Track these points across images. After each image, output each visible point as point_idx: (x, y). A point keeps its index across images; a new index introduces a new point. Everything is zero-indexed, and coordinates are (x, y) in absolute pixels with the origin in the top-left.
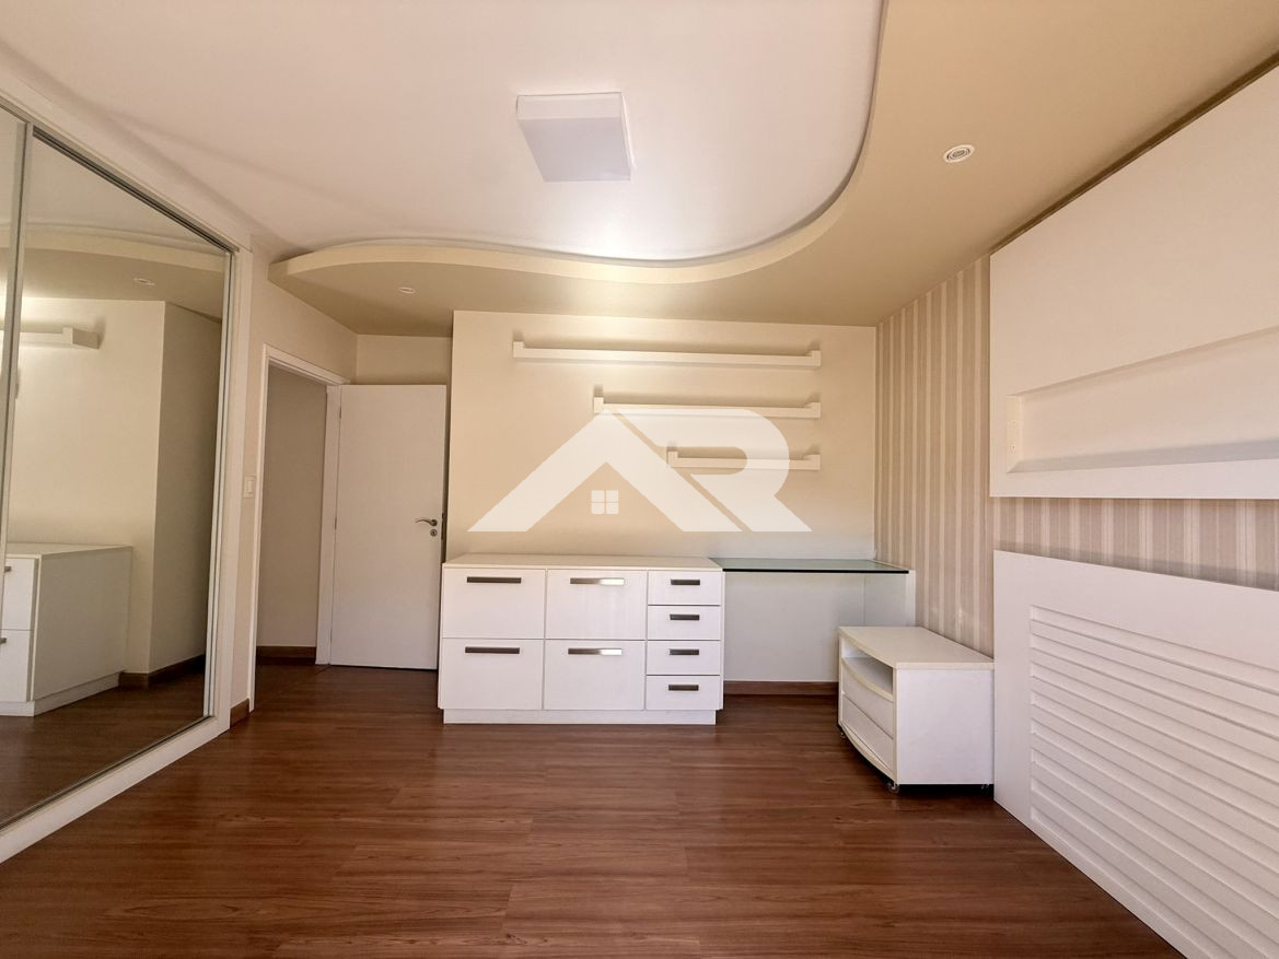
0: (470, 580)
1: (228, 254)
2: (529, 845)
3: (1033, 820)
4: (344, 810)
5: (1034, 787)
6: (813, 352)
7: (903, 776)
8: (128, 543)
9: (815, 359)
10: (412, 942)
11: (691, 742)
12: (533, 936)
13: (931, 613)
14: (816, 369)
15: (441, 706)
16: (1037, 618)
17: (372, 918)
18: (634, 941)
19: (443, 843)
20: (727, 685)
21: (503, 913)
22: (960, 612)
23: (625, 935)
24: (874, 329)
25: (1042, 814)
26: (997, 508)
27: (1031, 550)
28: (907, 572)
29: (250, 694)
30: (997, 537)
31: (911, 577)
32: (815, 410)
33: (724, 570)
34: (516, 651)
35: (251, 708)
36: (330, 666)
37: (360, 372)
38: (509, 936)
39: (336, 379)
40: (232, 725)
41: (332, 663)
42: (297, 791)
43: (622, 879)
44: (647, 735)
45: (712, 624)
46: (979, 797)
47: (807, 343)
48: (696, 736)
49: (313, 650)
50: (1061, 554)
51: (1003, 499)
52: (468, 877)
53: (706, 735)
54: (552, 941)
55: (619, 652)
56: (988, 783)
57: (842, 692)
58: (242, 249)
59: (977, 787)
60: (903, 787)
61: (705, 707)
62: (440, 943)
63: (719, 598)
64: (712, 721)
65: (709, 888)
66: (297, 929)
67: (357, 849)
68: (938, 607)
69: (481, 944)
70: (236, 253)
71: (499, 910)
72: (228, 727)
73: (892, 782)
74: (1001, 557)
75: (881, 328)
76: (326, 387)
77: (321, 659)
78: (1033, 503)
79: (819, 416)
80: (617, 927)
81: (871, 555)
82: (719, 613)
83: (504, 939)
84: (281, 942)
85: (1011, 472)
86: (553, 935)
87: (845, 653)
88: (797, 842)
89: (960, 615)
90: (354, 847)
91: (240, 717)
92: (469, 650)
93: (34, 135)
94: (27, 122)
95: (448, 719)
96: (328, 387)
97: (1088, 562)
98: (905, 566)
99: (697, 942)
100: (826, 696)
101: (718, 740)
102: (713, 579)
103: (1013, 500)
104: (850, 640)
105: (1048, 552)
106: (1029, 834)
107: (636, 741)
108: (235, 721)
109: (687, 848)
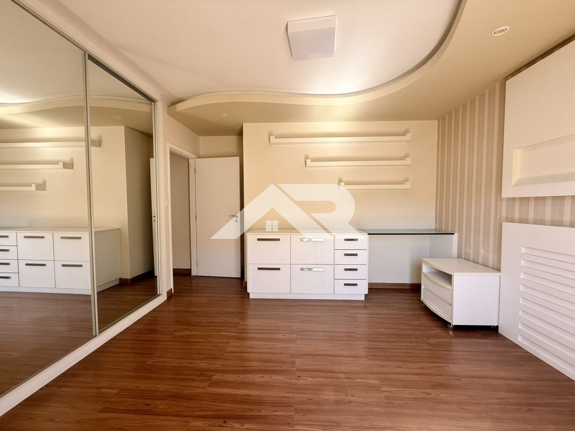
0: (259, 240)
1: (153, 103)
2: (297, 344)
3: (520, 341)
4: (220, 330)
5: (520, 327)
6: (408, 134)
7: (455, 322)
8: (117, 227)
9: (409, 137)
10: (262, 377)
11: (354, 307)
12: (310, 377)
13: (465, 252)
14: (408, 142)
15: (249, 291)
16: (525, 252)
17: (244, 368)
18: (350, 380)
19: (263, 343)
20: (369, 284)
21: (295, 369)
22: (482, 251)
23: (346, 378)
24: (437, 121)
25: (524, 338)
26: (504, 202)
27: (523, 221)
28: (454, 234)
29: (172, 287)
30: (504, 215)
31: (456, 236)
32: (408, 161)
33: (368, 234)
34: (279, 269)
35: (173, 292)
36: (197, 276)
37: (201, 153)
38: (299, 377)
39: (193, 156)
40: (168, 298)
41: (198, 275)
42: (200, 322)
43: (340, 358)
44: (336, 304)
45: (363, 257)
46: (491, 331)
47: (403, 130)
48: (357, 305)
49: (190, 270)
50: (541, 222)
51: (508, 199)
52: (277, 355)
53: (361, 304)
54: (317, 379)
55: (322, 270)
56: (496, 325)
57: (423, 287)
58: (158, 101)
59: (490, 327)
60: (455, 326)
61: (360, 293)
62: (273, 378)
63: (366, 246)
64: (363, 298)
65: (377, 362)
66: (217, 371)
67: (231, 344)
68: (470, 249)
69: (289, 379)
70: (157, 103)
71: (293, 367)
72: (166, 299)
73: (450, 324)
74: (506, 226)
75: (441, 121)
76: (188, 160)
77: (194, 273)
78: (524, 200)
79: (410, 164)
80: (342, 376)
81: (433, 227)
82: (366, 253)
83: (298, 378)
84: (213, 375)
85: (514, 186)
86: (317, 377)
87: (425, 269)
88: (411, 346)
89: (482, 252)
90: (229, 343)
91: (170, 295)
92: (259, 269)
93: (89, 59)
94: (85, 52)
95: (251, 296)
96: (189, 160)
97: (555, 226)
98: (452, 231)
99: (377, 382)
100: (415, 289)
101: (365, 307)
102: (363, 238)
103: (514, 199)
104: (427, 263)
105: (532, 221)
106: (517, 346)
107: (331, 306)
108: (169, 296)
109: (364, 348)
